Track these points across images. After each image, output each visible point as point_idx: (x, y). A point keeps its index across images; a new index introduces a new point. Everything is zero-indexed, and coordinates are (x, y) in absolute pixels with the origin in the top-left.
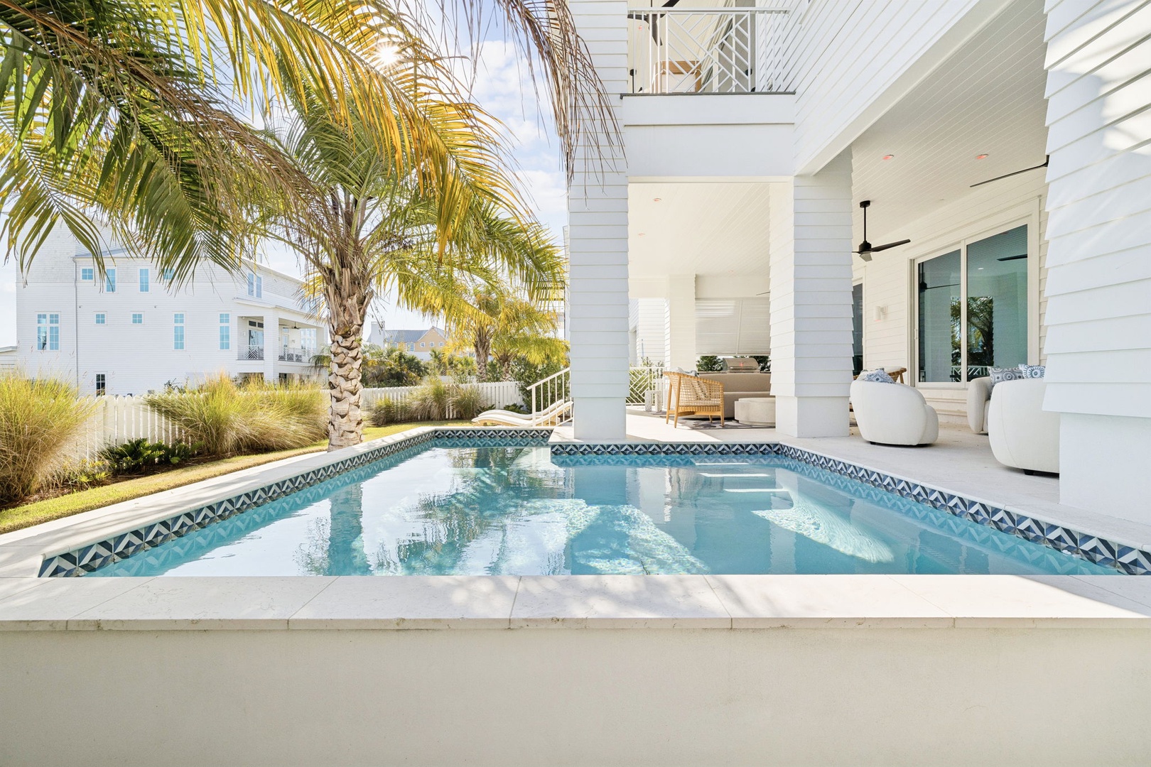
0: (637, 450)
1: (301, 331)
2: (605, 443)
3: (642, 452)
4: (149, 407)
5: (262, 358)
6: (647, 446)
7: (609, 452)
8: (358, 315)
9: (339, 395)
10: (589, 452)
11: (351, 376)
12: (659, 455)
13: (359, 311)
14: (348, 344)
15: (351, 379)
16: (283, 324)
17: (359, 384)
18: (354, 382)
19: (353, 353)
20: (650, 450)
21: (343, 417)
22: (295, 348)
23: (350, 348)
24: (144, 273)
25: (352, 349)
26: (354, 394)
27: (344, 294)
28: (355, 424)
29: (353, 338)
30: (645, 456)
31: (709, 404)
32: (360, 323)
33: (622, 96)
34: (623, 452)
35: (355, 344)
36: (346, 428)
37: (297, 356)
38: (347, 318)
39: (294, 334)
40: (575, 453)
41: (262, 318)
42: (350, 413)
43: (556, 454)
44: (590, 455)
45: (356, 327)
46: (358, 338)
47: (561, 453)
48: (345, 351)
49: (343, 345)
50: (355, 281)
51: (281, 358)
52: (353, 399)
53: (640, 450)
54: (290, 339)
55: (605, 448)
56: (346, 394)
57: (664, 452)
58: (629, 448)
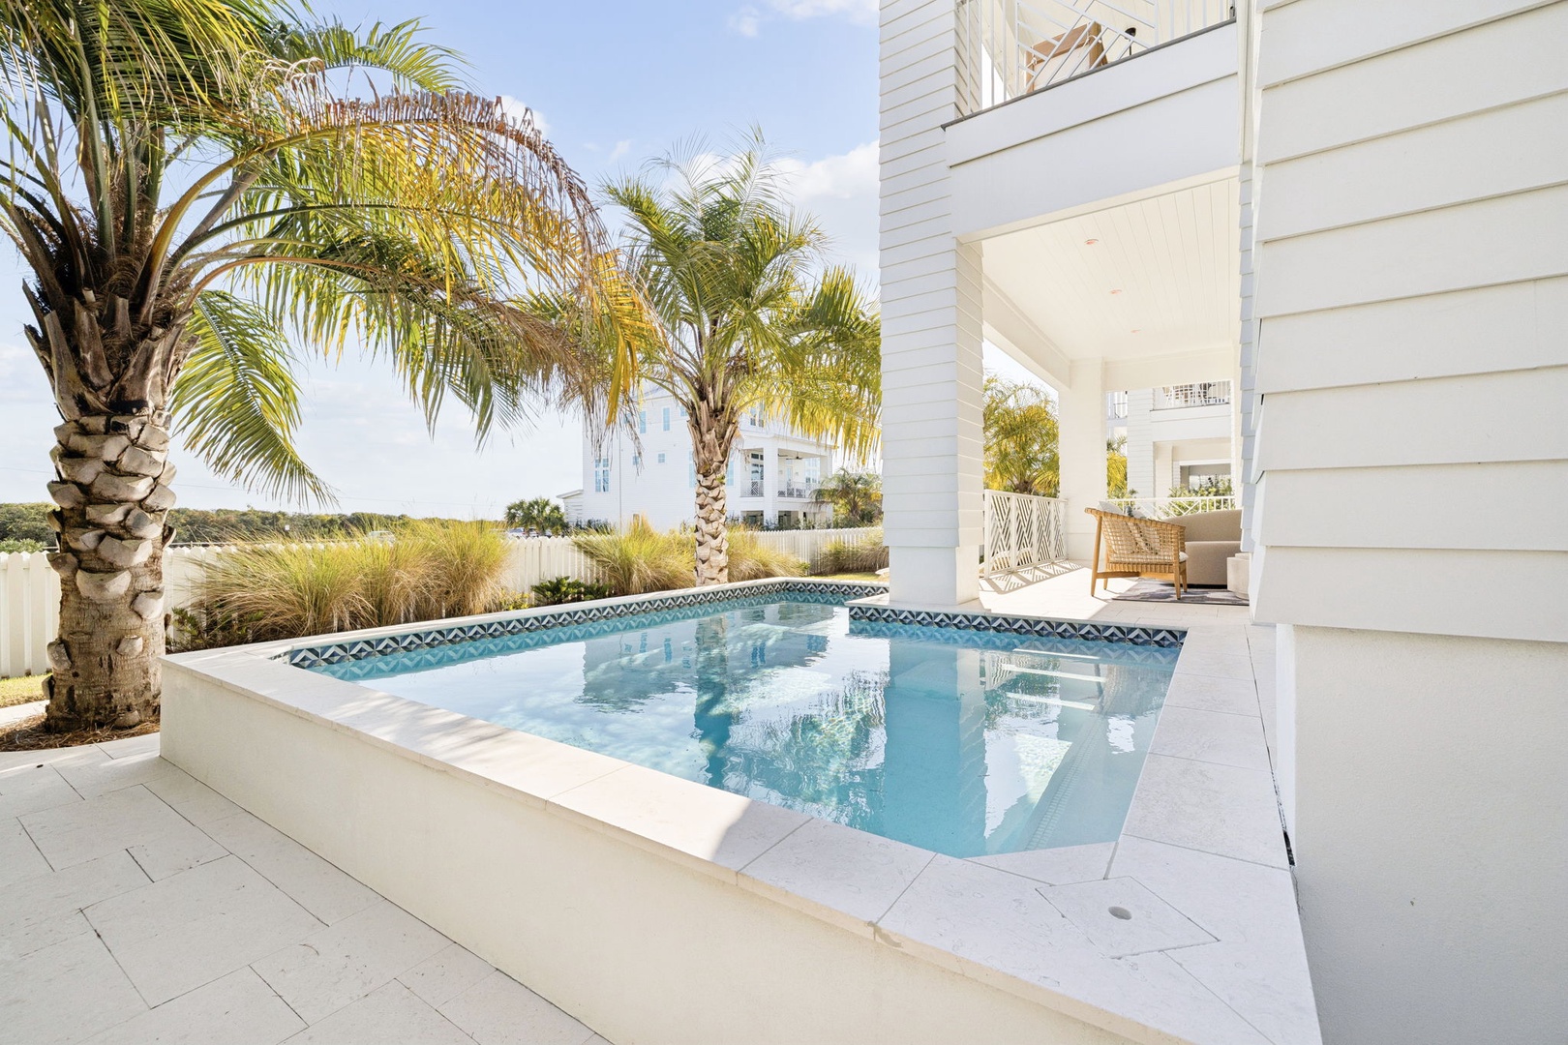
0: (956, 622)
1: (805, 461)
2: (915, 609)
3: (963, 625)
4: (576, 549)
5: (762, 495)
6: (970, 618)
7: (919, 622)
8: (719, 452)
9: (701, 539)
10: (894, 620)
11: (712, 518)
12: (986, 632)
13: (720, 446)
14: (708, 483)
15: (712, 522)
16: (783, 455)
17: (721, 527)
18: (715, 524)
19: (714, 493)
20: (975, 623)
21: (704, 562)
22: (799, 482)
23: (709, 488)
24: (666, 411)
25: (713, 489)
26: (715, 537)
27: (704, 429)
28: (717, 571)
29: (713, 476)
30: (967, 631)
31: (1154, 561)
32: (722, 459)
33: (944, 127)
34: (936, 623)
35: (716, 483)
36: (707, 574)
37: (797, 490)
38: (707, 455)
39: (797, 465)
40: (877, 619)
41: (762, 450)
42: (712, 558)
43: (855, 619)
44: (895, 624)
45: (715, 464)
46: (719, 476)
47: (861, 618)
48: (706, 490)
49: (704, 484)
50: (716, 413)
51: (781, 494)
52: (714, 543)
53: (960, 622)
54: (794, 472)
55: (913, 616)
56: (708, 538)
57: (994, 628)
58: (945, 618)
